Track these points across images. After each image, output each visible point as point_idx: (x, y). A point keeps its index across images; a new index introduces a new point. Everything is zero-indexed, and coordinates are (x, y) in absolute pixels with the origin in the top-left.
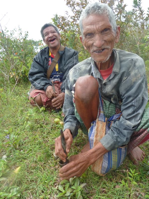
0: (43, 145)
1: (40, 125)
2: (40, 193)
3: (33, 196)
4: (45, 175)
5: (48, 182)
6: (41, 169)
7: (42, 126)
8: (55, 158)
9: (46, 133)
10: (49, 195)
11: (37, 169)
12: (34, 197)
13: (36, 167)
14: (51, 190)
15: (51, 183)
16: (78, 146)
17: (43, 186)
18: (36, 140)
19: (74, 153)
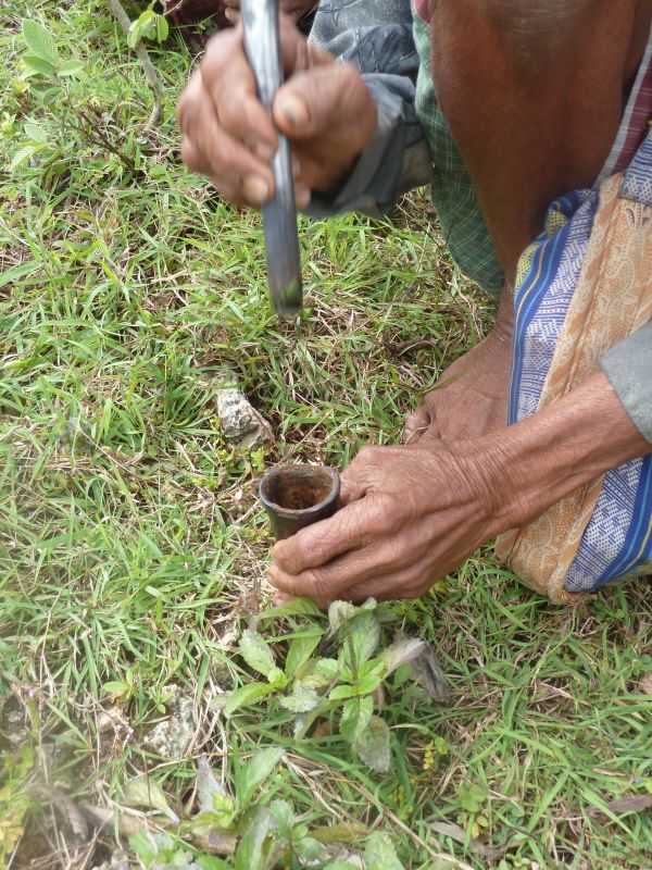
0: (139, 323)
1: (123, 158)
2: (109, 662)
3: (62, 675)
4: (148, 550)
5: (164, 598)
6: (123, 498)
7: (141, 174)
8: (230, 430)
9: (166, 230)
10: (167, 684)
11: (91, 494)
12: (66, 683)
13: (89, 483)
14: (184, 651)
15: (189, 603)
16: (409, 357)
17: (133, 616)
18: (89, 280)
19: (374, 412)
